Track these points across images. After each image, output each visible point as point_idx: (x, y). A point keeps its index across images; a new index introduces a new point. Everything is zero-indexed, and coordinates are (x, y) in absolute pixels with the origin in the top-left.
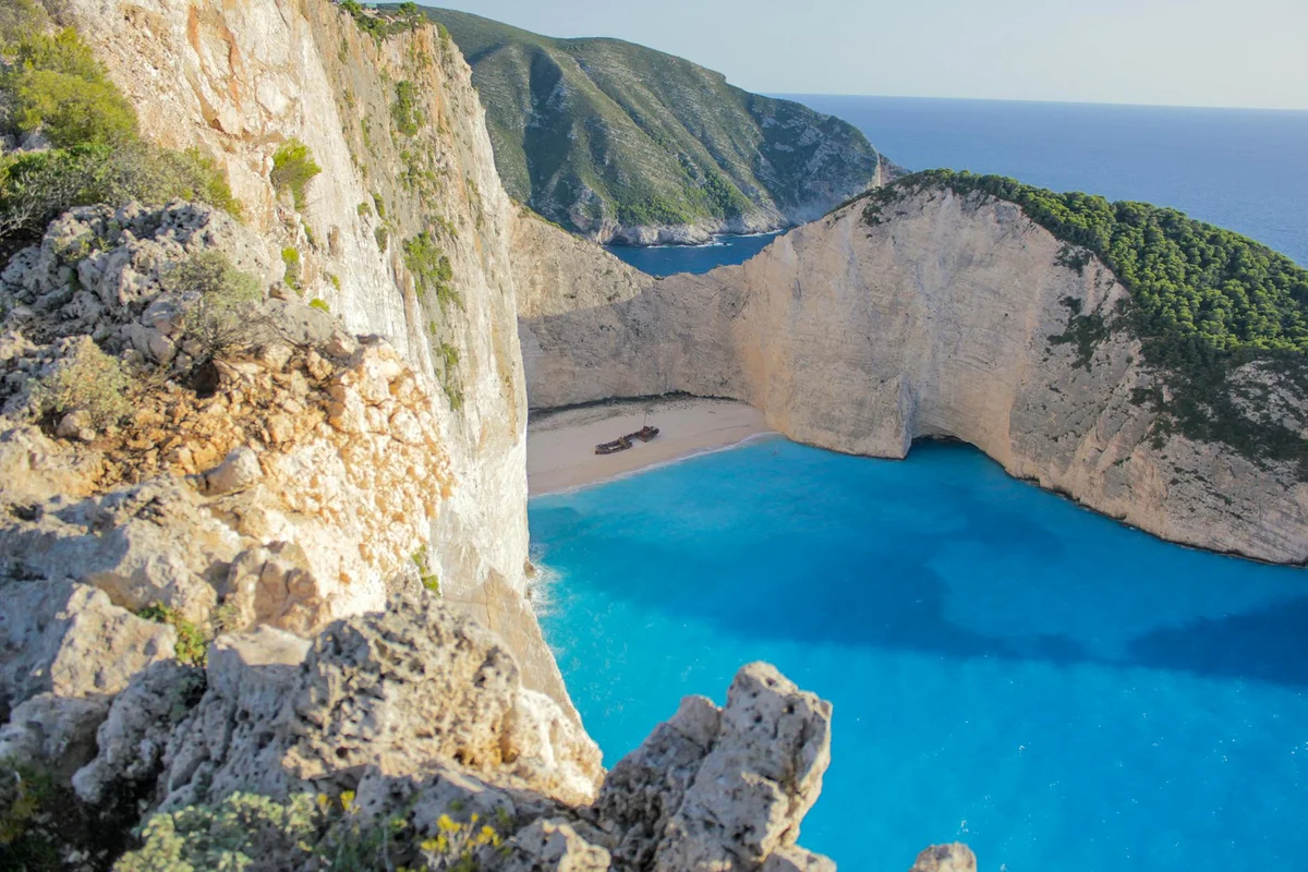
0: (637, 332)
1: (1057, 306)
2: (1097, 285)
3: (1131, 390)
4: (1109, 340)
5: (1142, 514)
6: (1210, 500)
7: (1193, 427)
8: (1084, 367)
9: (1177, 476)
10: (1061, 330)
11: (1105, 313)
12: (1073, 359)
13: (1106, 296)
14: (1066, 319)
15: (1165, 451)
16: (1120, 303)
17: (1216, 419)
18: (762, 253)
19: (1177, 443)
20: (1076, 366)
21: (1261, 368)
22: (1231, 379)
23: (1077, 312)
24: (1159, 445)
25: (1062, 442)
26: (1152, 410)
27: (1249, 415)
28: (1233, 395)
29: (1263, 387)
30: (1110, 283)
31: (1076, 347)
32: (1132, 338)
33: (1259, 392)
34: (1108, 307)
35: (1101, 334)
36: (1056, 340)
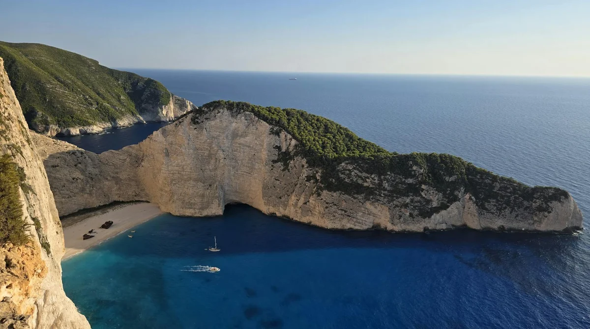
0: (92, 179)
1: (273, 149)
2: (286, 140)
3: (305, 177)
4: (294, 160)
5: (317, 221)
6: (340, 212)
7: (330, 188)
8: (287, 171)
9: (327, 205)
10: (276, 158)
11: (290, 150)
12: (282, 168)
13: (290, 144)
14: (277, 153)
15: (322, 197)
16: (296, 146)
17: (336, 183)
18: (147, 139)
19: (325, 193)
20: (283, 170)
21: (347, 164)
22: (338, 169)
23: (280, 150)
24: (319, 195)
25: (283, 199)
26: (314, 183)
27: (346, 180)
28: (340, 174)
29: (349, 170)
30: (291, 139)
31: (282, 163)
32: (303, 158)
33: (348, 172)
34: (291, 149)
35: (291, 158)
36: (274, 162)
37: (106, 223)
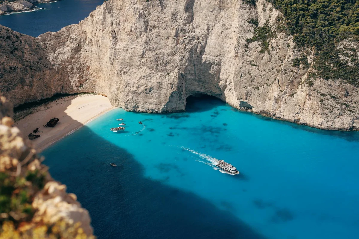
1: (247, 24)
2: (265, 11)
3: (292, 60)
4: (276, 37)
5: (307, 118)
6: (339, 106)
7: (326, 74)
8: (266, 52)
9: (322, 98)
10: (251, 36)
11: (271, 24)
12: (260, 49)
13: (270, 16)
14: (252, 29)
15: (314, 86)
16: (278, 19)
17: (335, 68)
19: (318, 82)
20: (262, 52)
21: (351, 41)
22: (339, 47)
23: (257, 26)
24: (311, 84)
25: (261, 90)
26: (304, 68)
27: (349, 64)
28: (340, 56)
29: (353, 50)
30: (271, 10)
31: (260, 43)
32: (289, 35)
33: (352, 52)
34: (272, 22)
35: (272, 35)
36: (249, 41)
37: (52, 120)
